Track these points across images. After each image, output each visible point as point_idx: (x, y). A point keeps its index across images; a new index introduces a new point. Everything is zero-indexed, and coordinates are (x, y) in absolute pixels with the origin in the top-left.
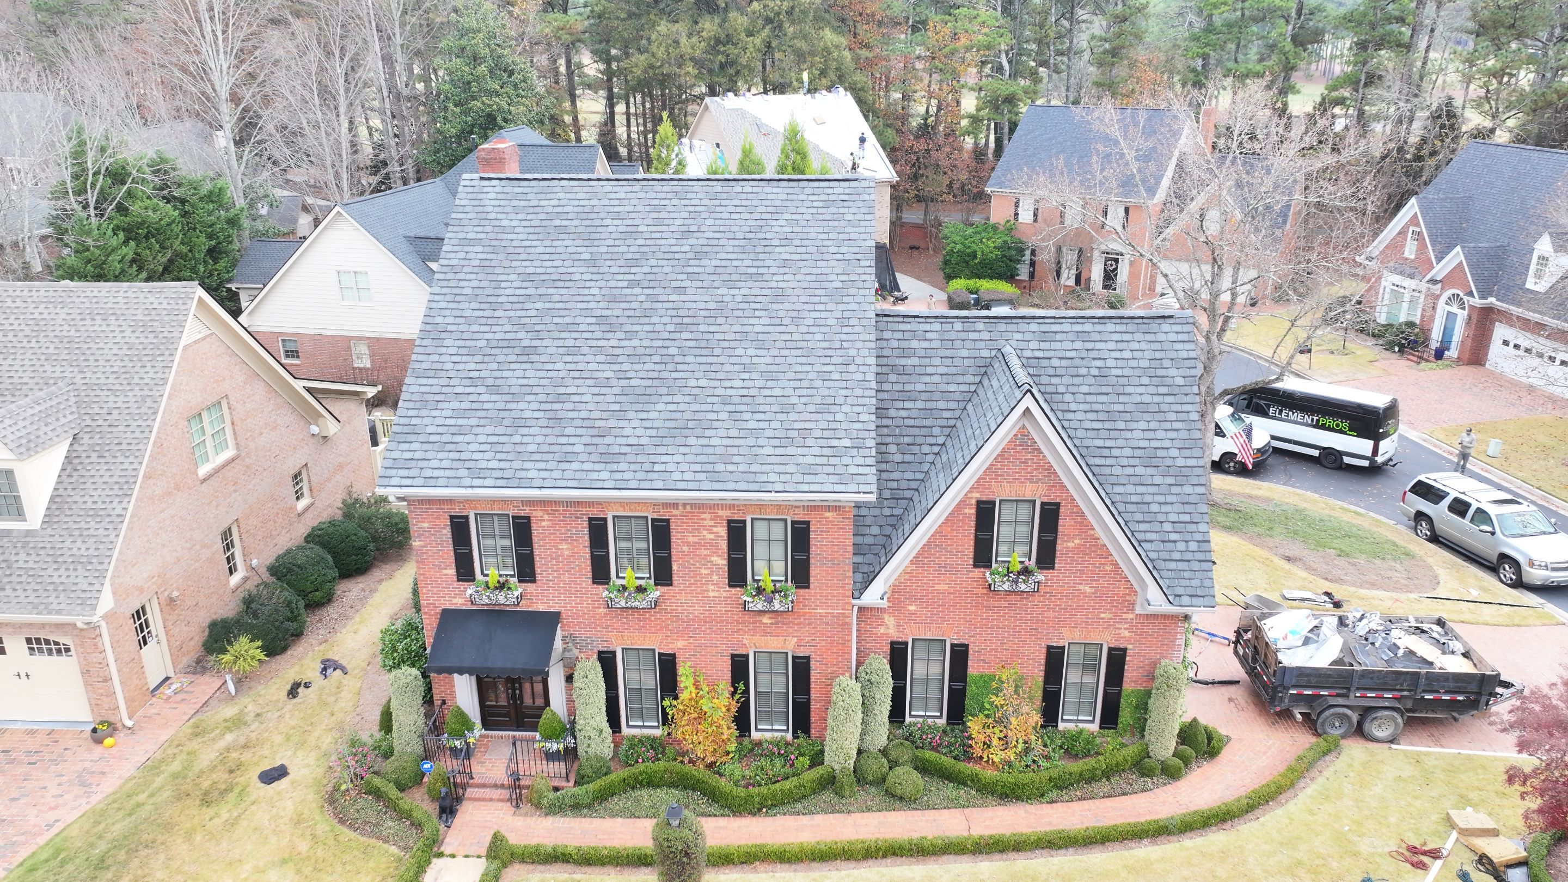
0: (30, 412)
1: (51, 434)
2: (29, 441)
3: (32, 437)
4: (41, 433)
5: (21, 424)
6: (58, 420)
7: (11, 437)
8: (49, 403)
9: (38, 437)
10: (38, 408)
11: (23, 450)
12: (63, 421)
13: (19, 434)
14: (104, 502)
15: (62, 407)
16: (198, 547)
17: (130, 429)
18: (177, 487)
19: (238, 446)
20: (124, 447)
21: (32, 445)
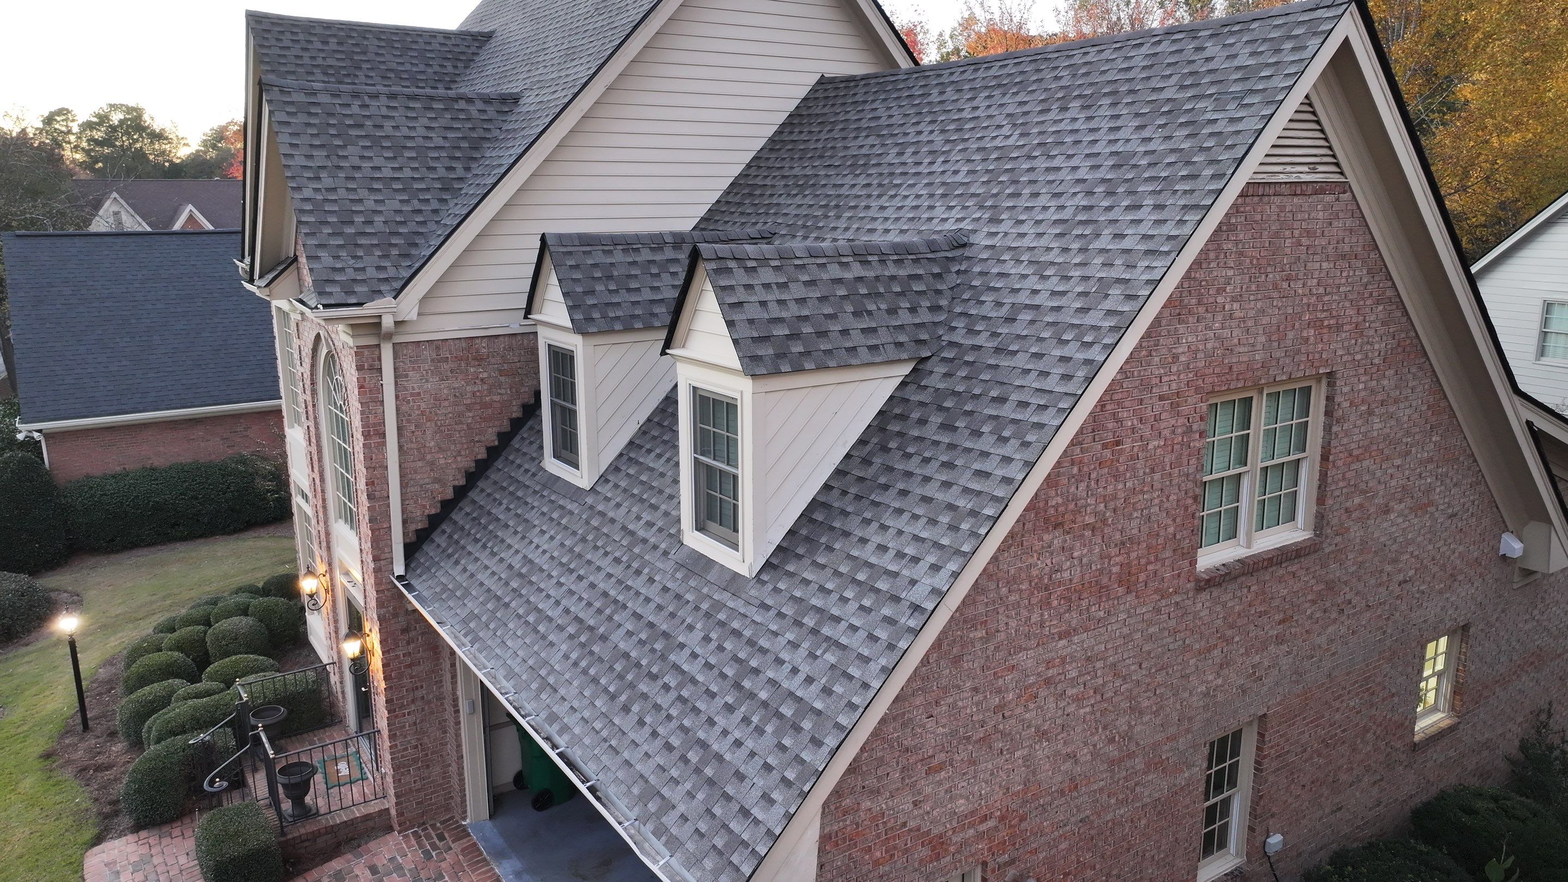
0: (835, 271)
1: (857, 339)
2: (794, 336)
3: (807, 329)
4: (835, 327)
5: (797, 291)
6: (892, 311)
7: (753, 311)
8: (891, 270)
9: (822, 334)
10: (857, 270)
11: (766, 351)
12: (905, 318)
13: (775, 311)
14: (900, 555)
15: (918, 287)
16: (1139, 763)
17: (1041, 365)
18: (1127, 580)
19: (1320, 522)
20: (1007, 411)
21: (797, 348)
